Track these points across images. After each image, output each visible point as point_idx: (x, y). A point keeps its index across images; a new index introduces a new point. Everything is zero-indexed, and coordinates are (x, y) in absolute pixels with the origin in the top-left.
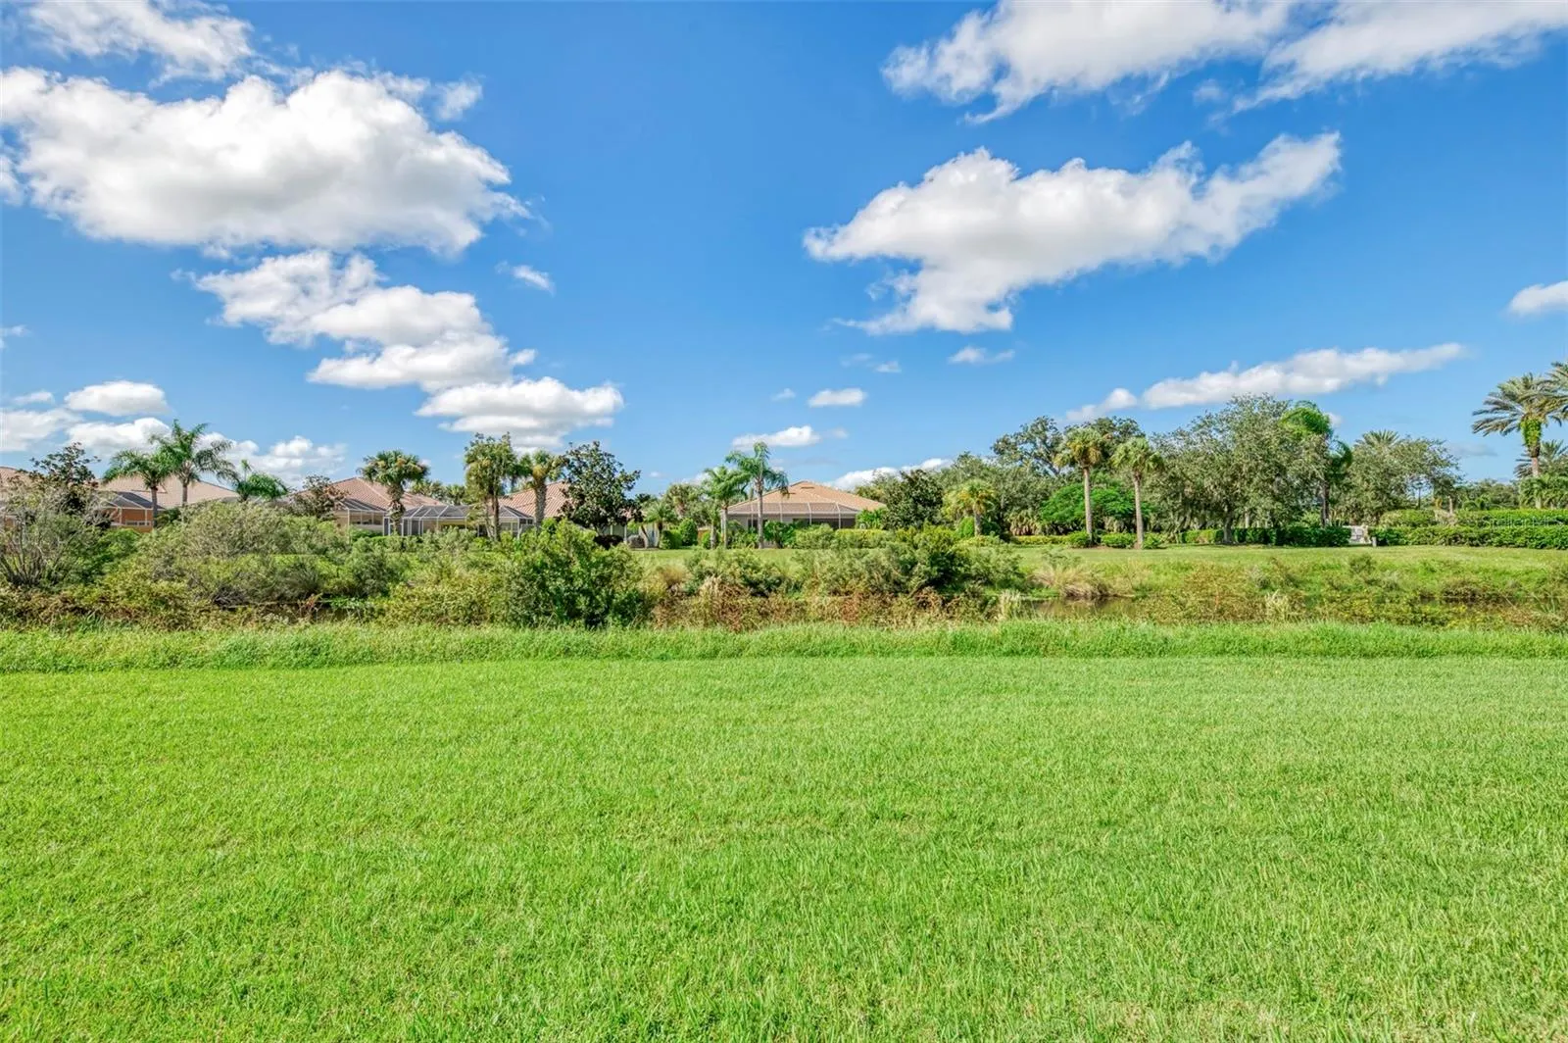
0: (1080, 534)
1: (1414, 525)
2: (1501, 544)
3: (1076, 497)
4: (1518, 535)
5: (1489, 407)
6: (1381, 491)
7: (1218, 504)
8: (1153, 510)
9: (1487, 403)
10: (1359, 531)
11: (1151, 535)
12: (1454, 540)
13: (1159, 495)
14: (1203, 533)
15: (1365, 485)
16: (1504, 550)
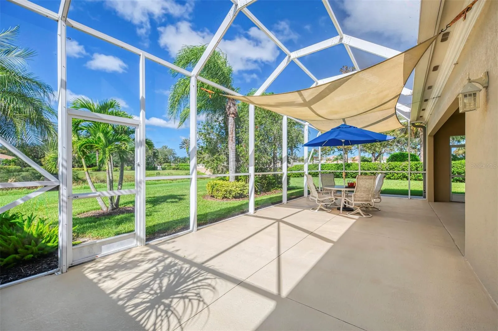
0: (96, 168)
1: (168, 166)
2: (180, 170)
3: (92, 157)
4: (182, 168)
5: (182, 144)
6: (164, 159)
7: (131, 161)
8: (115, 162)
9: (182, 143)
10: (159, 167)
11: (115, 168)
12: (174, 169)
13: (117, 158)
14: (128, 167)
15: (162, 157)
16: (180, 171)
